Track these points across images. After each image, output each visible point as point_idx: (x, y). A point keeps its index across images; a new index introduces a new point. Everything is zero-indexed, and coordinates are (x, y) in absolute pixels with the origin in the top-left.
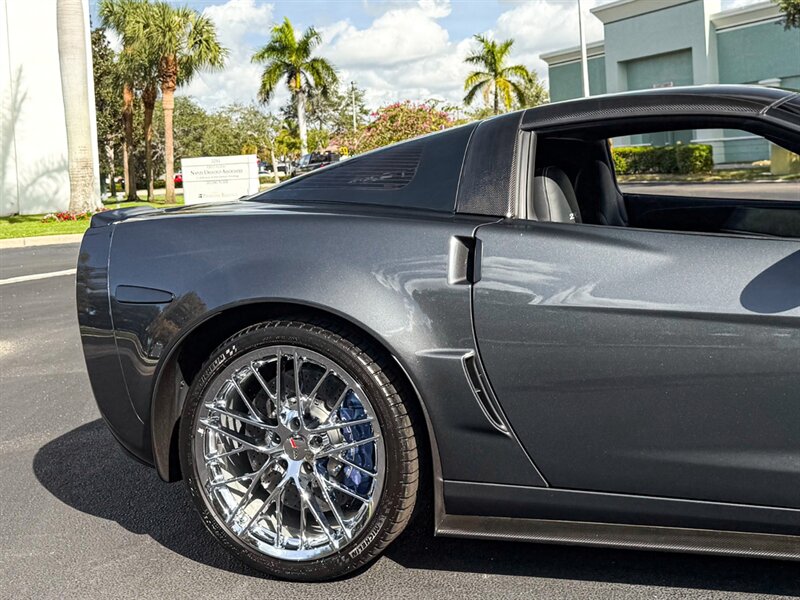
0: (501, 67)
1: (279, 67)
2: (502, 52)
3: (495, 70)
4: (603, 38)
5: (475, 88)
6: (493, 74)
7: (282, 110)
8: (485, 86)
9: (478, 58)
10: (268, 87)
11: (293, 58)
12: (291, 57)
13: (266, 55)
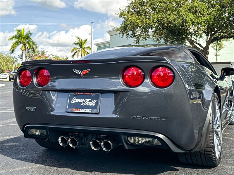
0: (83, 47)
1: (17, 42)
2: (84, 42)
3: (82, 48)
4: (110, 40)
5: (75, 53)
6: (81, 48)
7: (19, 56)
8: (78, 52)
9: (77, 43)
10: (13, 48)
11: (22, 40)
12: (21, 39)
13: (13, 39)
